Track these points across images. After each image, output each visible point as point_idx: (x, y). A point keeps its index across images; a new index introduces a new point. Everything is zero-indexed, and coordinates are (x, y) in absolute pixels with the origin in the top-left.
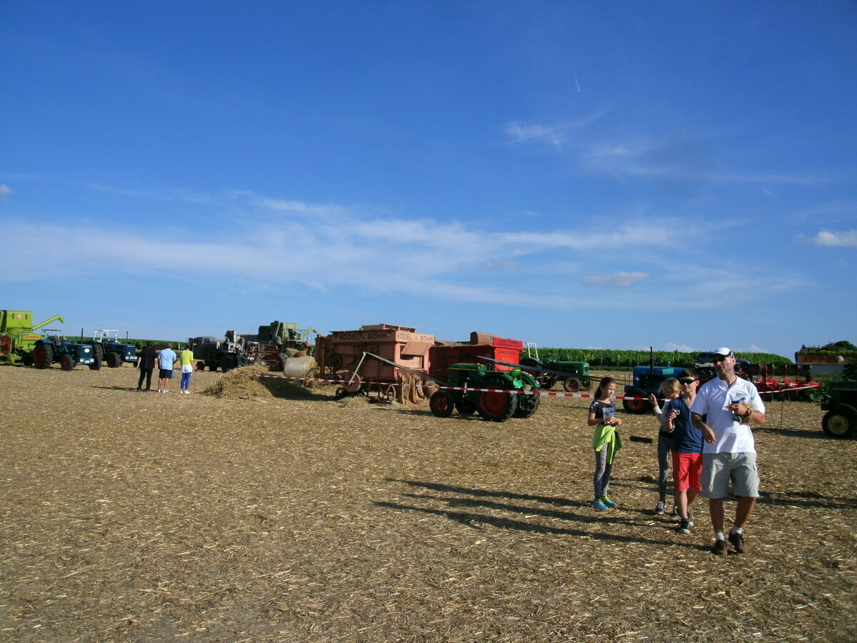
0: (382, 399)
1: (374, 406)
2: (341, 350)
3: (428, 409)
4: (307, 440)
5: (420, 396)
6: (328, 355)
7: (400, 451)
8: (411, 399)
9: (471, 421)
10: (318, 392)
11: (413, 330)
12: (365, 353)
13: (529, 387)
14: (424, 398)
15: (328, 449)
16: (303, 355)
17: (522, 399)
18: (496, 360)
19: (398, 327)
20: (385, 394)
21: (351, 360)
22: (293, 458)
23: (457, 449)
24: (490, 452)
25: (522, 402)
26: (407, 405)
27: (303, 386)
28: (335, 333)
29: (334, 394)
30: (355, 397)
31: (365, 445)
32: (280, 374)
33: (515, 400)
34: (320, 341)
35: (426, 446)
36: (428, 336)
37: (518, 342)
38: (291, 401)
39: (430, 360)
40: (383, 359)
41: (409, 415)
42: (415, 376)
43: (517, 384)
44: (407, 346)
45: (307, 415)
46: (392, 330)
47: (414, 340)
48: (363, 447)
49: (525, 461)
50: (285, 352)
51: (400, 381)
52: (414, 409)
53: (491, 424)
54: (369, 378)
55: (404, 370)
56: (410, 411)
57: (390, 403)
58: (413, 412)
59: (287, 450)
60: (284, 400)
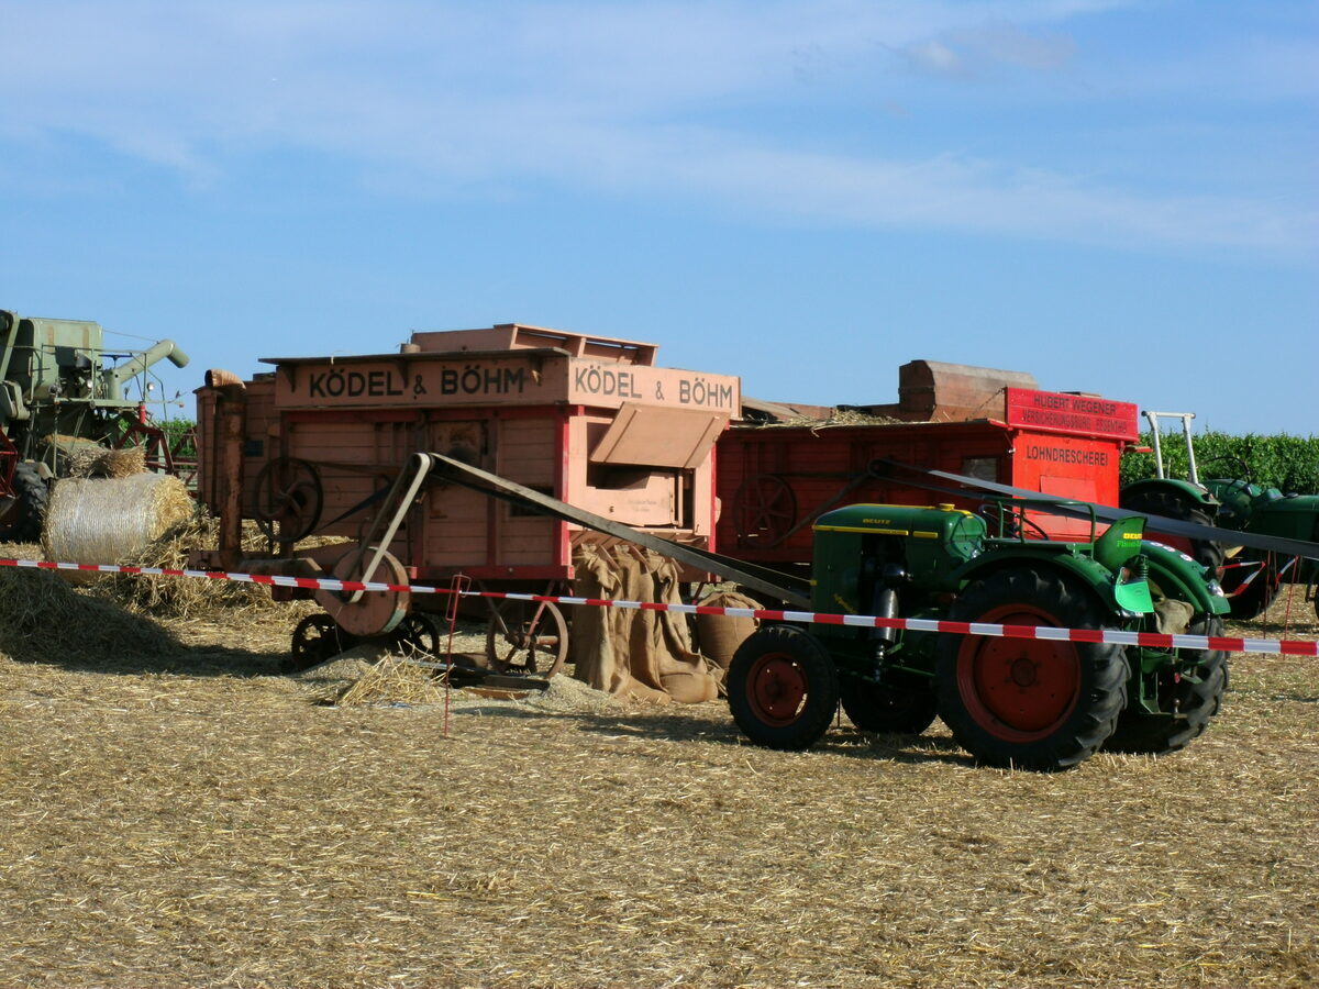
0: (505, 665)
1: (469, 698)
2: (314, 445)
3: (719, 710)
4: (182, 855)
5: (678, 655)
6: (257, 465)
7: (618, 906)
8: (640, 670)
9: (919, 767)
10: (206, 633)
11: (641, 355)
12: (425, 460)
13: (1180, 613)
14: (694, 661)
15: (286, 896)
16: (130, 469)
17: (1147, 668)
18: (1017, 491)
19: (576, 339)
20: (519, 645)
21: (362, 489)
22: (130, 942)
23: (872, 894)
24: (1029, 911)
25: (1148, 678)
26: (623, 694)
27: (134, 608)
28: (289, 367)
29: (283, 644)
30: (387, 660)
31: (453, 877)
32: (27, 556)
33: (1117, 669)
34: (219, 401)
35: (730, 881)
36: (713, 380)
37: (1114, 406)
38: (87, 678)
39: (720, 489)
40: (510, 486)
41: (634, 742)
42: (656, 562)
43: (1133, 599)
44: (617, 426)
45: (170, 739)
46: (549, 353)
47: (649, 398)
48: (442, 886)
49: (1195, 953)
50: (42, 452)
51: (589, 582)
52: (649, 712)
53: (1014, 779)
54: (452, 570)
55: (603, 533)
56: (635, 721)
57: (544, 686)
58: (654, 726)
59: (97, 902)
60: (53, 673)
